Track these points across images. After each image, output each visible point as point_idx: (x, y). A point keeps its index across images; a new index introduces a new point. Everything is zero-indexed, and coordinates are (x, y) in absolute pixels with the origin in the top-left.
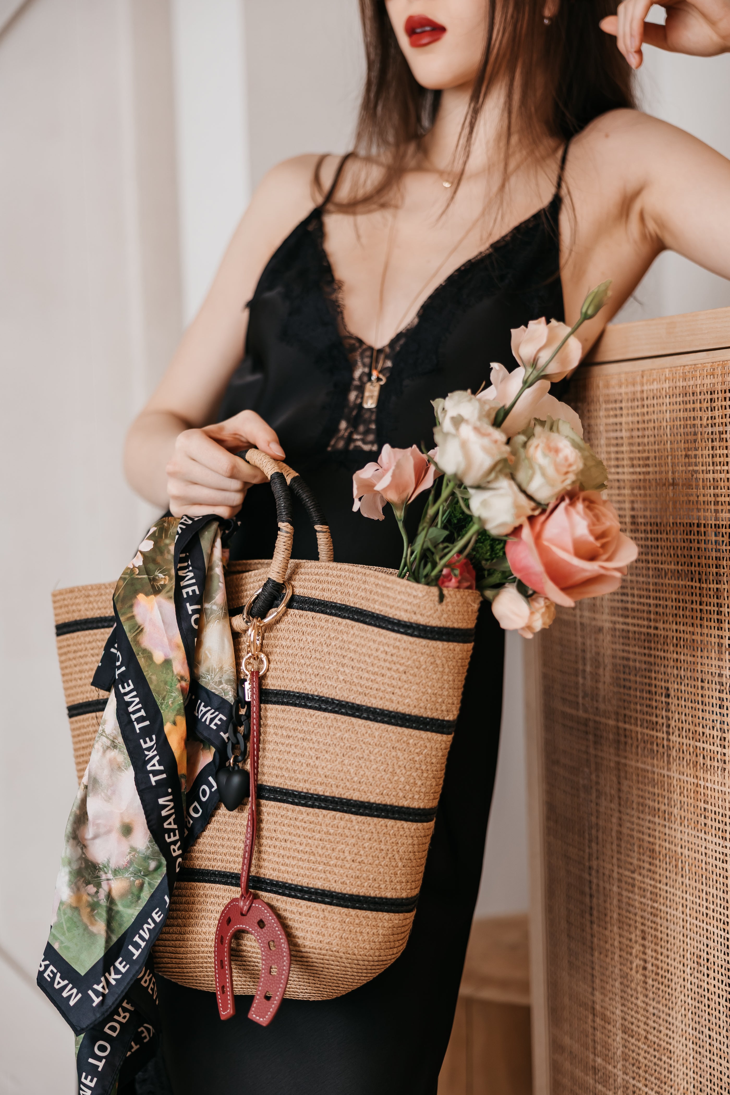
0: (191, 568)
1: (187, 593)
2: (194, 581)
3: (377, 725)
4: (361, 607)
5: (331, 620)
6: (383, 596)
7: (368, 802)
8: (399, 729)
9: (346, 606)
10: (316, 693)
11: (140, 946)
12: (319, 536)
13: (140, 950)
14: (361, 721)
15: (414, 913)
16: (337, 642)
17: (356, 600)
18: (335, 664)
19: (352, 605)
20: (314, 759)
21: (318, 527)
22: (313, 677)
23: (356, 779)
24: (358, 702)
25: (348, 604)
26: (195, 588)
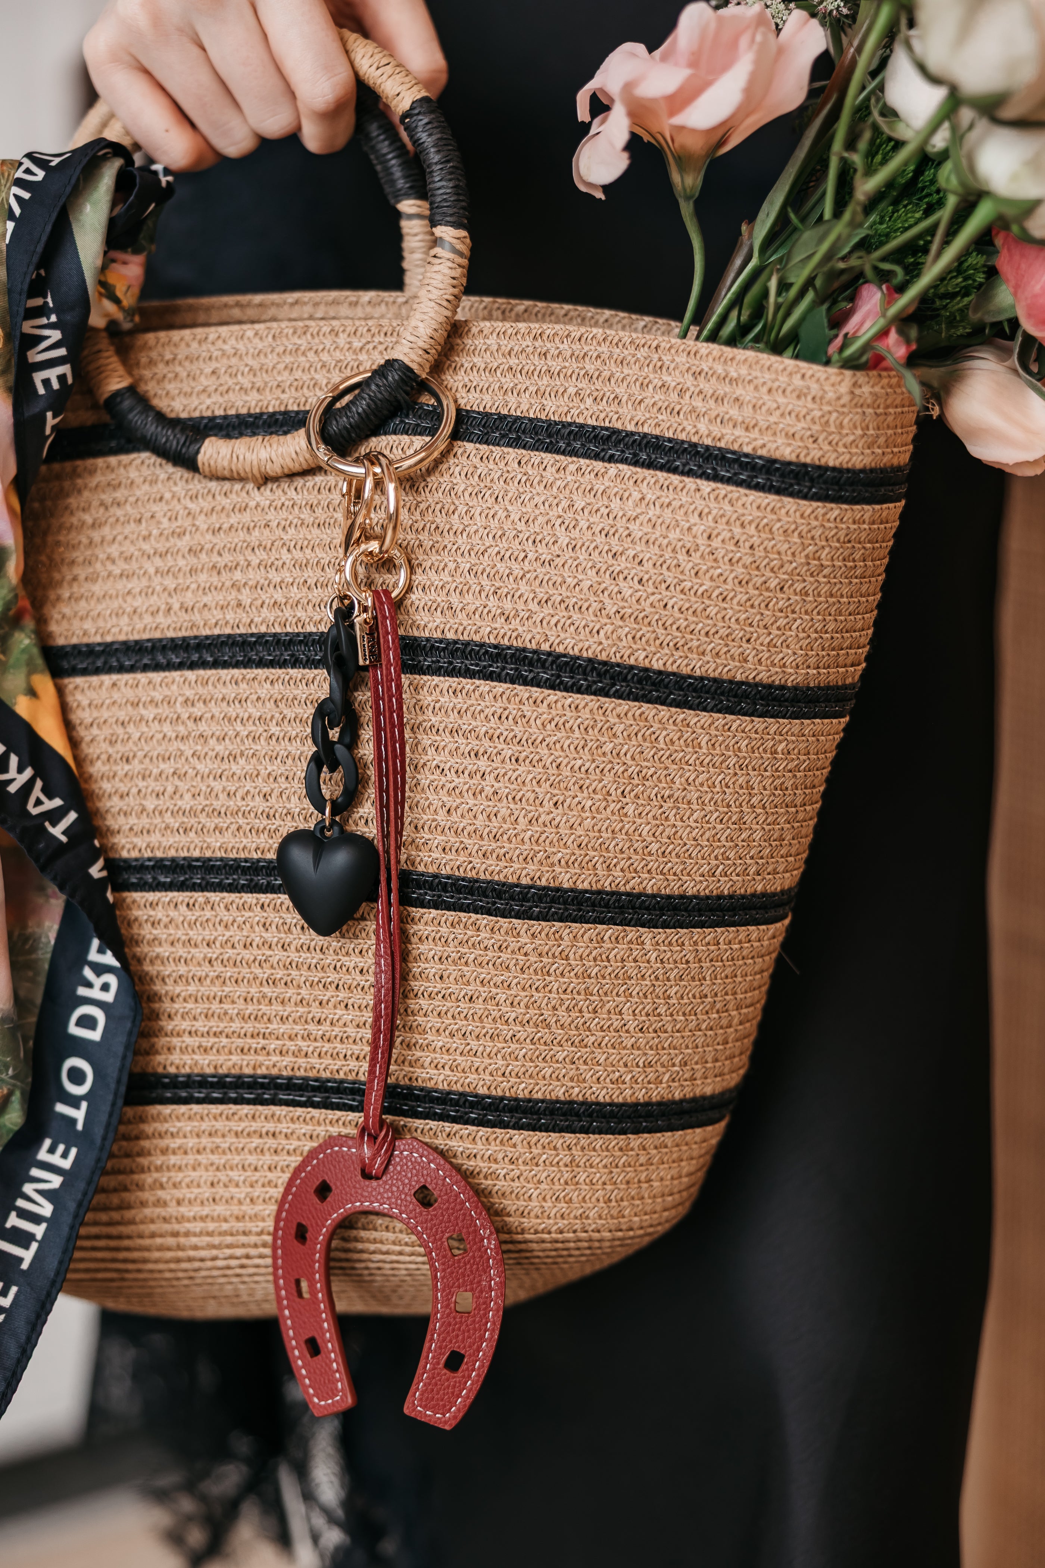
0: (53, 318)
1: (46, 382)
2: (62, 352)
3: (704, 717)
4: (657, 432)
5: (572, 468)
6: (719, 400)
7: (682, 897)
8: (759, 723)
9: (615, 432)
10: (545, 647)
11: (31, 1237)
12: (407, 226)
13: (34, 1246)
14: (664, 712)
15: (721, 1126)
16: (595, 519)
17: (640, 416)
18: (591, 573)
19: (631, 428)
20: (548, 805)
21: (407, 206)
22: (533, 606)
23: (654, 847)
24: (657, 665)
25: (618, 425)
26: (65, 369)
